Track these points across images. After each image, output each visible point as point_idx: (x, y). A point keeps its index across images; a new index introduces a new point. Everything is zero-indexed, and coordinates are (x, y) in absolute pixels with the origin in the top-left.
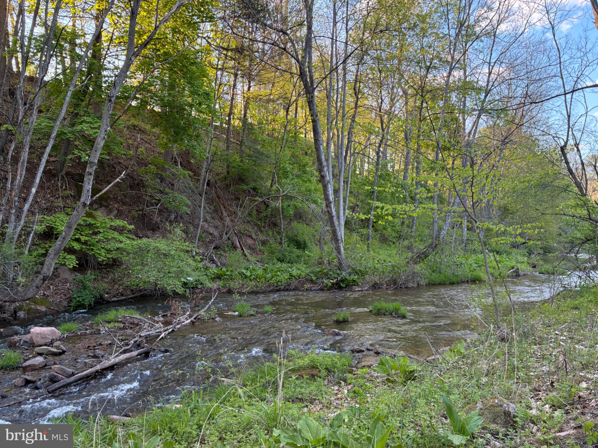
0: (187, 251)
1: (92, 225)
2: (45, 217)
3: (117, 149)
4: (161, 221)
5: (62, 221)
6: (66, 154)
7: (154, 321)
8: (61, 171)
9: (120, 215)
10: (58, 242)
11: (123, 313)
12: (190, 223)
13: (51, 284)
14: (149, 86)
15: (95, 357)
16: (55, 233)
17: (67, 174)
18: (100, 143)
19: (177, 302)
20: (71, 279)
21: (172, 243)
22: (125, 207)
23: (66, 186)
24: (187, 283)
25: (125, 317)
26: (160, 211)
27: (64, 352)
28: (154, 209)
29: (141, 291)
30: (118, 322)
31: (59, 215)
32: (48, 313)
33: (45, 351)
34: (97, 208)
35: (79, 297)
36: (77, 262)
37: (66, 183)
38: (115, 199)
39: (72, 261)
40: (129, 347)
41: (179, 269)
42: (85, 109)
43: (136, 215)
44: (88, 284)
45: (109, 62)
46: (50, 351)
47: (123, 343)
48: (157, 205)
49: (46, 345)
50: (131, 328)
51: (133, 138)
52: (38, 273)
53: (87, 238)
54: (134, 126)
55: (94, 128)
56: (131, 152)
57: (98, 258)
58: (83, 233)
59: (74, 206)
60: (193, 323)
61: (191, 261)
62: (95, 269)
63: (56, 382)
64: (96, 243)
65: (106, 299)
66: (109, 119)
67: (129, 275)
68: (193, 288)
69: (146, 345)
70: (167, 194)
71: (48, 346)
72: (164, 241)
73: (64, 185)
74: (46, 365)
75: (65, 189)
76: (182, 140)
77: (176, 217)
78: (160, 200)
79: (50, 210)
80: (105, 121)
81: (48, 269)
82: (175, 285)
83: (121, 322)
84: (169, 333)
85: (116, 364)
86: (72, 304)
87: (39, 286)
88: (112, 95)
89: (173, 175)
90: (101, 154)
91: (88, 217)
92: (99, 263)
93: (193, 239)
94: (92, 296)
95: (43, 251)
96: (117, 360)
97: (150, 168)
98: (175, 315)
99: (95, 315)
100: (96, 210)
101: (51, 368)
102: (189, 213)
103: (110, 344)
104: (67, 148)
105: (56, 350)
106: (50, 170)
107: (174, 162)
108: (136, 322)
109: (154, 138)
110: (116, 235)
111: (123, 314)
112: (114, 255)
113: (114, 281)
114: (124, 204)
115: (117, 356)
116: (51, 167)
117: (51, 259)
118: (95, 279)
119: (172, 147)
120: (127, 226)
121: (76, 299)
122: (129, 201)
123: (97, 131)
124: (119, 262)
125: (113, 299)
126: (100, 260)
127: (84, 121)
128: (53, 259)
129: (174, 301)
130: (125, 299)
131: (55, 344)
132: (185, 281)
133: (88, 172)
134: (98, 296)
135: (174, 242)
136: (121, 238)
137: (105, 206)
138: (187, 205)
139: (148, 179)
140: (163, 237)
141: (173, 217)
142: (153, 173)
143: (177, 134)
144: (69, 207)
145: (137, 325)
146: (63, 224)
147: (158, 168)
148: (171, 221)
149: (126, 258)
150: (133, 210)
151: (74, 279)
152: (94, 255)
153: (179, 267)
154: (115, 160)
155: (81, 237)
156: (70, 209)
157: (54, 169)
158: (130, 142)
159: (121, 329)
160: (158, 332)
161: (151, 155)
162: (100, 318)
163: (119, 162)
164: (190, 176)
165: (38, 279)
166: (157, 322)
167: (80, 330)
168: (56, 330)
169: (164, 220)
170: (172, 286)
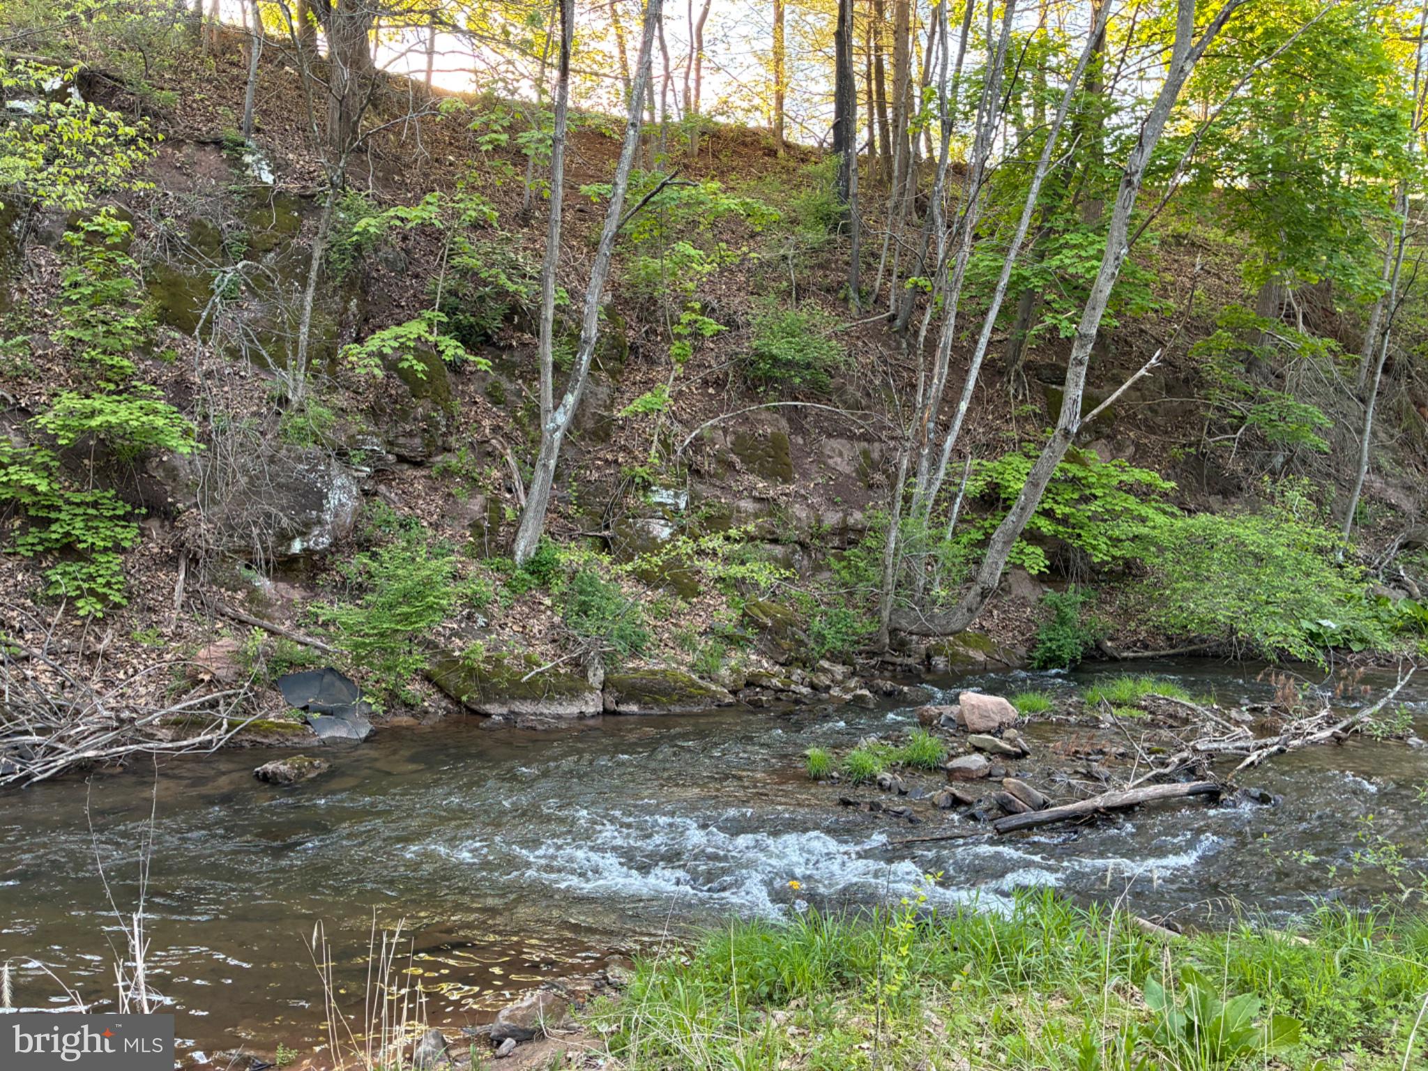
0: (1320, 551)
1: (1079, 479)
2: (984, 462)
3: (1139, 300)
4: (1246, 470)
5: (1018, 471)
6: (1025, 324)
7: (1229, 719)
8: (1015, 361)
9: (1140, 457)
10: (1011, 517)
11: (1148, 688)
12: (1329, 475)
13: (995, 607)
14: (1224, 127)
15: (1089, 776)
16: (1003, 496)
17: (1028, 366)
18: (1104, 288)
19: (1292, 681)
20: (1033, 599)
21: (1277, 527)
22: (1153, 437)
23: (1024, 395)
24: (1319, 635)
25: (1154, 699)
26: (1244, 445)
27: (1024, 754)
28: (1228, 439)
29: (1191, 642)
30: (1139, 707)
31: (1010, 459)
32: (989, 667)
33: (987, 746)
34: (1090, 442)
35: (1050, 640)
36: (1048, 563)
37: (1024, 388)
38: (1131, 419)
39: (1036, 559)
40: (1167, 770)
41: (1297, 596)
42: (1068, 215)
43: (1182, 458)
44: (1070, 613)
45: (1124, 93)
46: (997, 746)
47: (1153, 757)
48: (1235, 431)
49: (989, 732)
50: (1171, 727)
51: (1176, 266)
52: (971, 580)
53: (1067, 510)
54: (1178, 238)
55: (1088, 258)
56: (1171, 302)
57: (1091, 555)
58: (1059, 498)
59: (1042, 438)
60: (1337, 740)
61: (1331, 577)
62: (1083, 582)
63: (1011, 813)
64: (1086, 521)
65: (1109, 651)
66: (1125, 228)
67: (1163, 602)
68: (1335, 648)
69: (1210, 773)
70: (1263, 401)
71: (994, 735)
72: (1255, 522)
73: (1021, 391)
74: (990, 775)
75: (1021, 401)
76: (1309, 254)
77: (1288, 461)
78: (1243, 419)
79: (992, 448)
80: (1116, 234)
81: (990, 574)
82: (1286, 636)
83: (1145, 708)
84: (1270, 756)
85: (1138, 804)
86: (1036, 654)
87: (974, 607)
88: (1134, 169)
89: (1281, 350)
90: (1103, 316)
91: (1071, 462)
92: (1092, 569)
93: (1336, 519)
94: (1078, 641)
95: (979, 536)
96: (1141, 794)
97: (1219, 337)
98: (1286, 711)
99: (1088, 683)
100: (1086, 445)
101: (1000, 782)
102: (1327, 450)
103: (1122, 755)
104: (1028, 310)
105: (1008, 747)
106: (993, 360)
107: (1287, 316)
108: (1182, 713)
109: (1228, 260)
110: (1132, 502)
111: (1150, 692)
112: (1127, 551)
113: (1126, 613)
114: (1152, 430)
115: (1139, 785)
116: (995, 355)
117: (998, 551)
118: (1084, 604)
119: (1282, 278)
120: (1160, 482)
121: (1044, 643)
122: (1162, 423)
123: (1095, 263)
124: (1138, 568)
125: (1125, 654)
126: (1096, 560)
127: (1066, 245)
128: (1000, 552)
129: (1282, 677)
130: (1152, 658)
131: (1007, 734)
132: (1314, 628)
133: (1075, 359)
134: (1091, 642)
135: (1285, 526)
136: (1146, 511)
137: (1108, 436)
138: (1319, 429)
139: (1213, 367)
140: (1253, 513)
141: (1279, 460)
142: (1226, 350)
143: (1297, 240)
144: (1030, 441)
145: (1186, 721)
146: (1018, 476)
147: (1240, 336)
148: (1272, 473)
149: (1156, 561)
150: (1174, 443)
151: (1041, 600)
152: (1081, 548)
153: (1297, 591)
154: (1133, 327)
155: (1055, 506)
156: (1032, 445)
157: (1000, 359)
158: (1168, 277)
159: (1147, 725)
160: (1242, 749)
161: (1222, 304)
162: (1098, 692)
163: (1142, 331)
164: (1330, 350)
165: (972, 592)
166: (1237, 724)
167: (1056, 713)
168: (1008, 704)
169: (1253, 468)
170: (1280, 638)
